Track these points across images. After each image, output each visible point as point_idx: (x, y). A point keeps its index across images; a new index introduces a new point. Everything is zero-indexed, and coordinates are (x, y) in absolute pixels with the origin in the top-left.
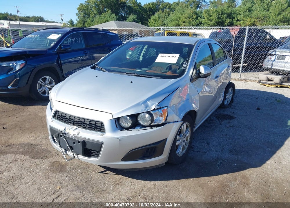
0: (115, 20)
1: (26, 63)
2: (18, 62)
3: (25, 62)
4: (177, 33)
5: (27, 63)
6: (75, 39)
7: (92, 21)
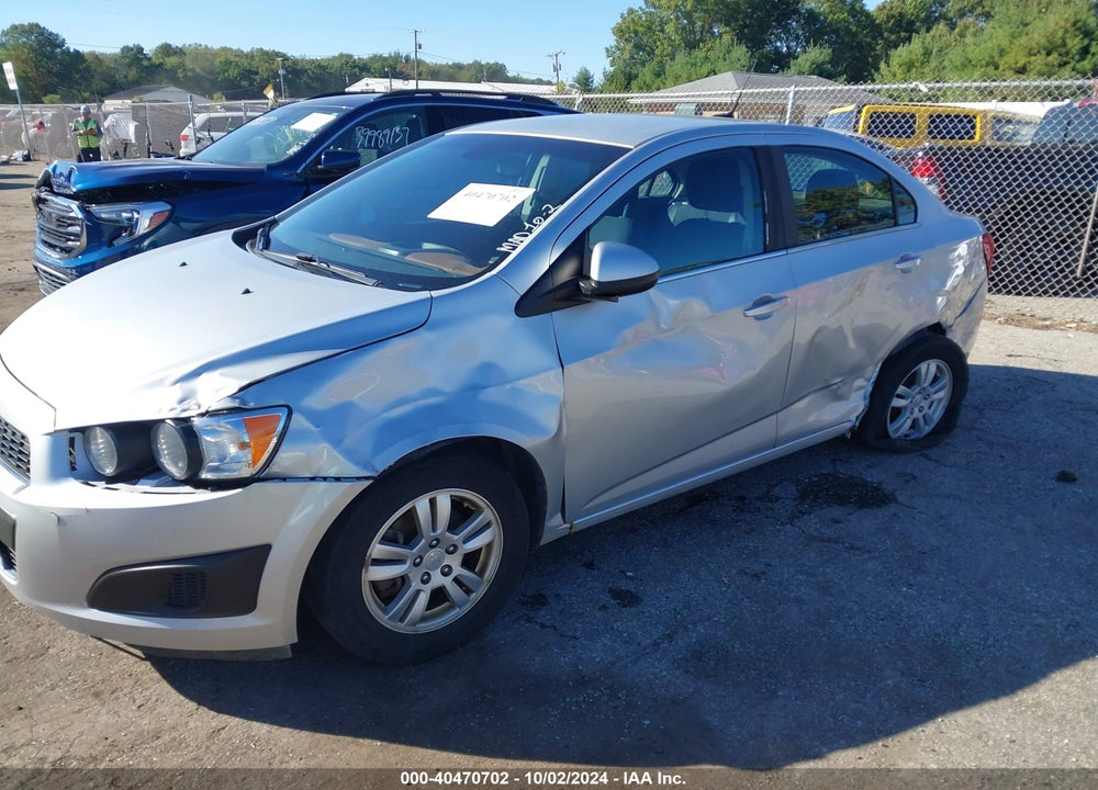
0: (746, 68)
1: (172, 212)
2: (145, 209)
3: (169, 207)
4: (913, 116)
5: (176, 214)
6: (387, 131)
7: (658, 75)
